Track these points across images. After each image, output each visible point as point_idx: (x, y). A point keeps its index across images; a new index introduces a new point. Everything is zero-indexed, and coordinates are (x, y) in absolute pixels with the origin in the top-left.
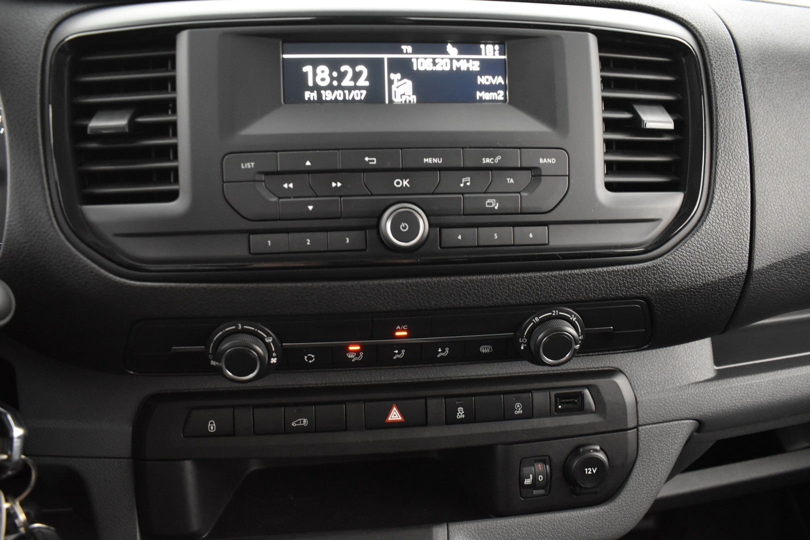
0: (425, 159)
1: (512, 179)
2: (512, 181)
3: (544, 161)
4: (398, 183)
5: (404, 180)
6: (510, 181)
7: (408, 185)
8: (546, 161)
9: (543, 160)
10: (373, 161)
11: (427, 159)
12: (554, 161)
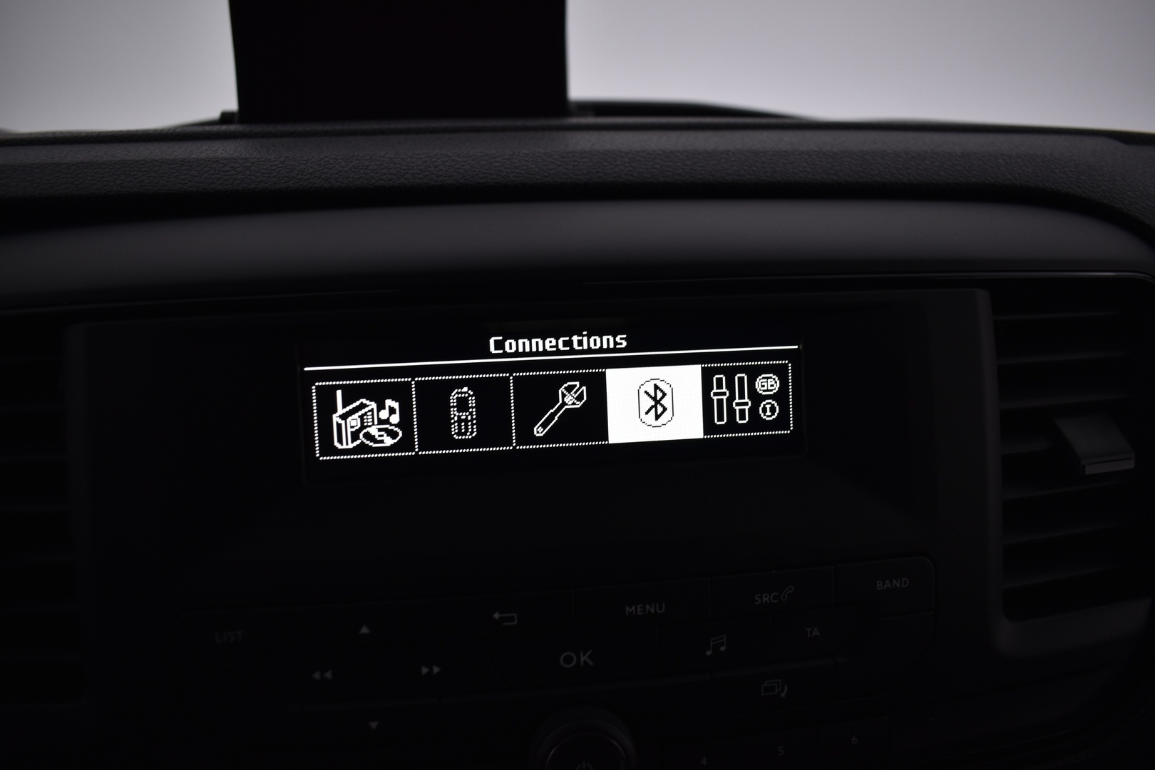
0: (627, 608)
1: (816, 629)
2: (816, 632)
3: (886, 586)
4: (568, 660)
5: (582, 653)
6: (812, 632)
7: (591, 663)
8: (889, 585)
9: (884, 585)
10: (512, 619)
11: (633, 608)
12: (905, 582)
